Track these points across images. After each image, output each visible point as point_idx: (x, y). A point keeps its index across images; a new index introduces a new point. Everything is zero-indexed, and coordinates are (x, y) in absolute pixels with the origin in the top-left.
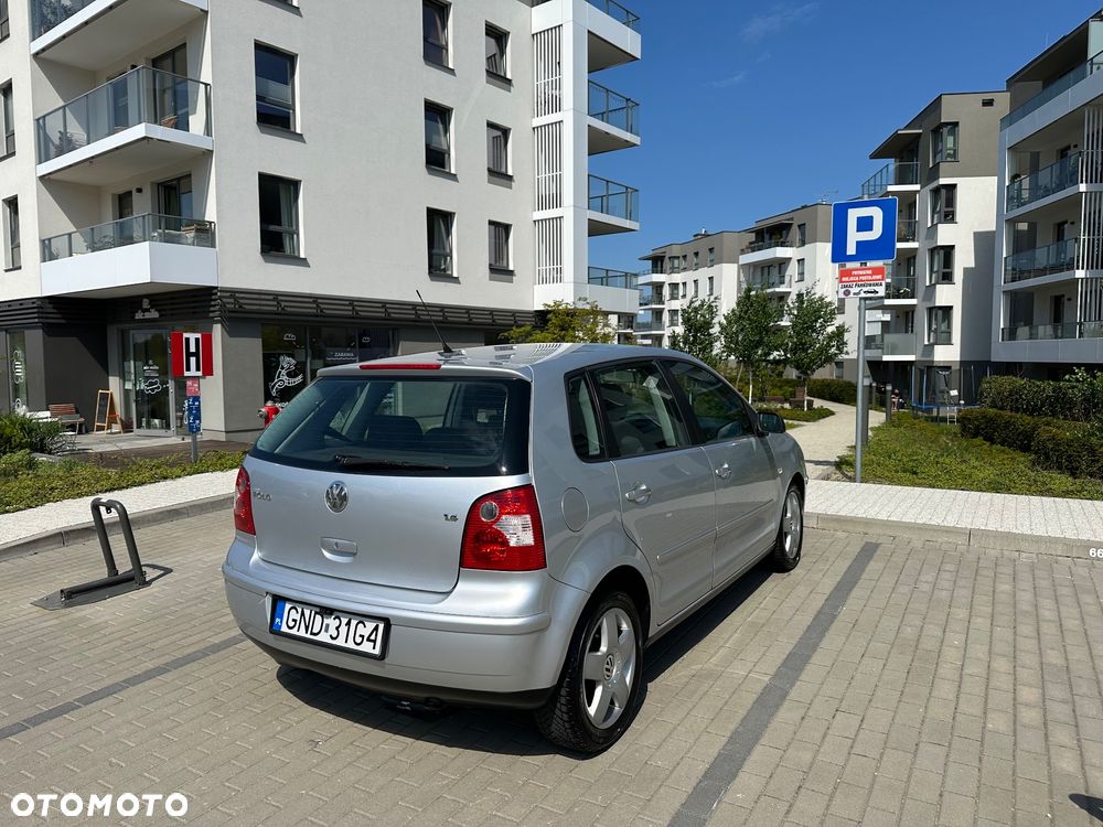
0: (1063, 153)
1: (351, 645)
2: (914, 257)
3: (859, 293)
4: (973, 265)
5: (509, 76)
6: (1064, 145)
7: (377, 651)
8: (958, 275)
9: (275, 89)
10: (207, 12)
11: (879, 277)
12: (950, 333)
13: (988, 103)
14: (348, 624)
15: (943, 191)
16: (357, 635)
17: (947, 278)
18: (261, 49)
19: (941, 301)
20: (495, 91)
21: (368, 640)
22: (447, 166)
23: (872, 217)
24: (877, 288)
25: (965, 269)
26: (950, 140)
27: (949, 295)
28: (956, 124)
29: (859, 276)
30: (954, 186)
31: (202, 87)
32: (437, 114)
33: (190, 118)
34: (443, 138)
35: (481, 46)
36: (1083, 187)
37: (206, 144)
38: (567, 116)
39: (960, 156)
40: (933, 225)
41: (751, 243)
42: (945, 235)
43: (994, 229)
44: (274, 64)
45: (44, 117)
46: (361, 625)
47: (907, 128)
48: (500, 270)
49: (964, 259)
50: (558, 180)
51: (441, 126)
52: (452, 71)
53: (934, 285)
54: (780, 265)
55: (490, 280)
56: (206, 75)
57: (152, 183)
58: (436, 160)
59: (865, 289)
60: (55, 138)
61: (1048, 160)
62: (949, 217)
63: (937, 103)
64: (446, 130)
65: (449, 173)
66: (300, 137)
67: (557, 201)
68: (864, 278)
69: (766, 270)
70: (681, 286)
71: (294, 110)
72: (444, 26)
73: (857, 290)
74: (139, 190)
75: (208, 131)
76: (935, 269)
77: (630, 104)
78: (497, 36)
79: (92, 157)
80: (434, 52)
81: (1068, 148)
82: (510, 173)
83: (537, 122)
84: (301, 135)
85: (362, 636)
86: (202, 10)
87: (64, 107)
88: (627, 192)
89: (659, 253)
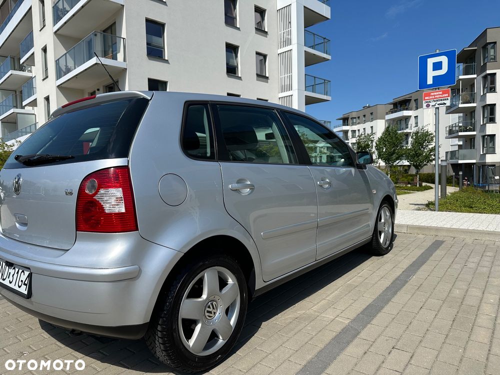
2: (474, 111)
5: (266, 30)
9: (156, 40)
10: (123, 6)
12: (494, 148)
17: (492, 120)
18: (149, 21)
19: (489, 132)
20: (260, 37)
22: (237, 74)
23: (441, 62)
26: (492, 51)
27: (493, 129)
28: (495, 43)
30: (495, 74)
31: (122, 39)
32: (232, 49)
33: (118, 55)
34: (235, 61)
35: (252, 16)
37: (123, 66)
38: (294, 47)
39: (498, 59)
40: (483, 94)
41: (391, 109)
42: (491, 98)
44: (155, 28)
45: (58, 59)
47: (469, 47)
50: (290, 78)
51: (234, 55)
52: (239, 29)
53: (485, 124)
54: (406, 119)
56: (124, 35)
57: (104, 86)
58: (232, 70)
60: (64, 68)
62: (492, 89)
63: (484, 34)
64: (236, 56)
65: (238, 77)
66: (167, 62)
67: (290, 88)
68: (437, 96)
69: (399, 123)
70: (357, 131)
71: (164, 49)
72: (235, 8)
74: (98, 90)
75: (125, 60)
76: (486, 116)
77: (326, 41)
78: (260, 11)
79: (77, 75)
80: (230, 20)
82: (267, 76)
83: (280, 51)
84: (167, 60)
86: (121, 5)
87: (66, 54)
88: (325, 82)
89: (346, 116)
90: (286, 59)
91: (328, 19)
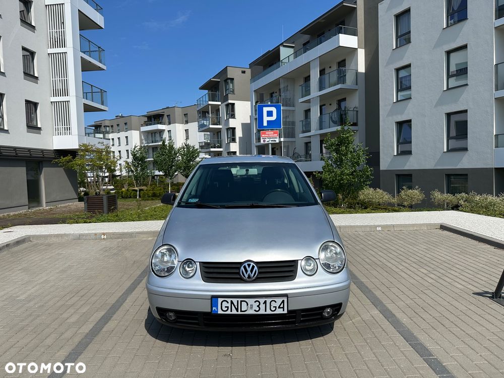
0: (271, 95)
2: (220, 132)
3: (269, 141)
4: (241, 136)
5: (33, 24)
6: (272, 92)
8: (237, 140)
11: (276, 135)
13: (244, 72)
15: (230, 105)
17: (234, 140)
19: (232, 150)
24: (276, 139)
25: (240, 138)
26: (231, 85)
27: (235, 147)
28: (233, 79)
29: (268, 134)
30: (234, 104)
38: (69, 50)
39: (236, 92)
40: (227, 119)
41: (145, 122)
42: (232, 123)
43: (250, 122)
47: (213, 78)
48: (32, 127)
49: (239, 134)
53: (229, 143)
54: (160, 132)
55: (27, 132)
59: (271, 140)
61: (266, 97)
62: (233, 116)
63: (225, 70)
67: (66, 93)
69: (153, 134)
70: (111, 140)
76: (229, 137)
77: (100, 50)
81: (273, 93)
88: (101, 92)
89: (98, 123)
90: (59, 61)
91: (102, 28)
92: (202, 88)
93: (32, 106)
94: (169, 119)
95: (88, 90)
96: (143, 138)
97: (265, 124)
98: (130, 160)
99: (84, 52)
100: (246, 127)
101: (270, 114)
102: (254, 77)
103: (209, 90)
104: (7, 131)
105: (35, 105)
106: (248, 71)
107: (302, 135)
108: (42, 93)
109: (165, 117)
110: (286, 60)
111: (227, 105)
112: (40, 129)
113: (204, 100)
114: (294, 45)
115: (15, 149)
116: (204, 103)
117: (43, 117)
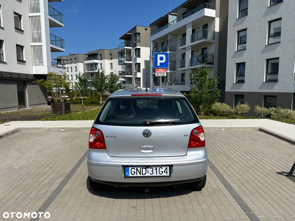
0: (163, 44)
1: (158, 175)
2: (131, 65)
3: (160, 75)
4: (144, 68)
6: (163, 42)
7: (168, 175)
8: (141, 70)
11: (165, 71)
12: (140, 84)
13: (146, 29)
14: (156, 169)
15: (138, 50)
16: (160, 172)
17: (139, 71)
19: (138, 76)
21: (164, 172)
24: (164, 74)
25: (143, 69)
26: (138, 37)
27: (140, 75)
28: (139, 34)
29: (160, 71)
30: (140, 49)
36: (168, 52)
39: (141, 41)
40: (135, 58)
41: (87, 58)
42: (139, 60)
43: (149, 60)
46: (161, 169)
47: (128, 33)
48: (20, 61)
49: (143, 67)
53: (137, 72)
55: (18, 64)
59: (162, 74)
61: (159, 45)
62: (139, 56)
63: (135, 28)
65: (1, 27)
67: (40, 40)
69: (92, 66)
70: (67, 68)
73: (160, 74)
81: (164, 43)
82: (22, 29)
83: (31, 15)
85: (162, 172)
88: (61, 40)
89: (59, 58)
90: (36, 21)
92: (121, 38)
93: (20, 48)
94: (101, 57)
95: (54, 39)
96: (85, 67)
97: (158, 65)
98: (78, 81)
99: (51, 16)
100: (147, 63)
101: (161, 59)
102: (153, 33)
103: (125, 39)
104: (5, 63)
105: (22, 47)
106: (149, 29)
107: (180, 69)
108: (26, 40)
109: (99, 55)
110: (172, 23)
111: (136, 49)
112: (25, 62)
113: (122, 46)
114: (177, 14)
115: (10, 73)
116: (122, 47)
117: (27, 55)
